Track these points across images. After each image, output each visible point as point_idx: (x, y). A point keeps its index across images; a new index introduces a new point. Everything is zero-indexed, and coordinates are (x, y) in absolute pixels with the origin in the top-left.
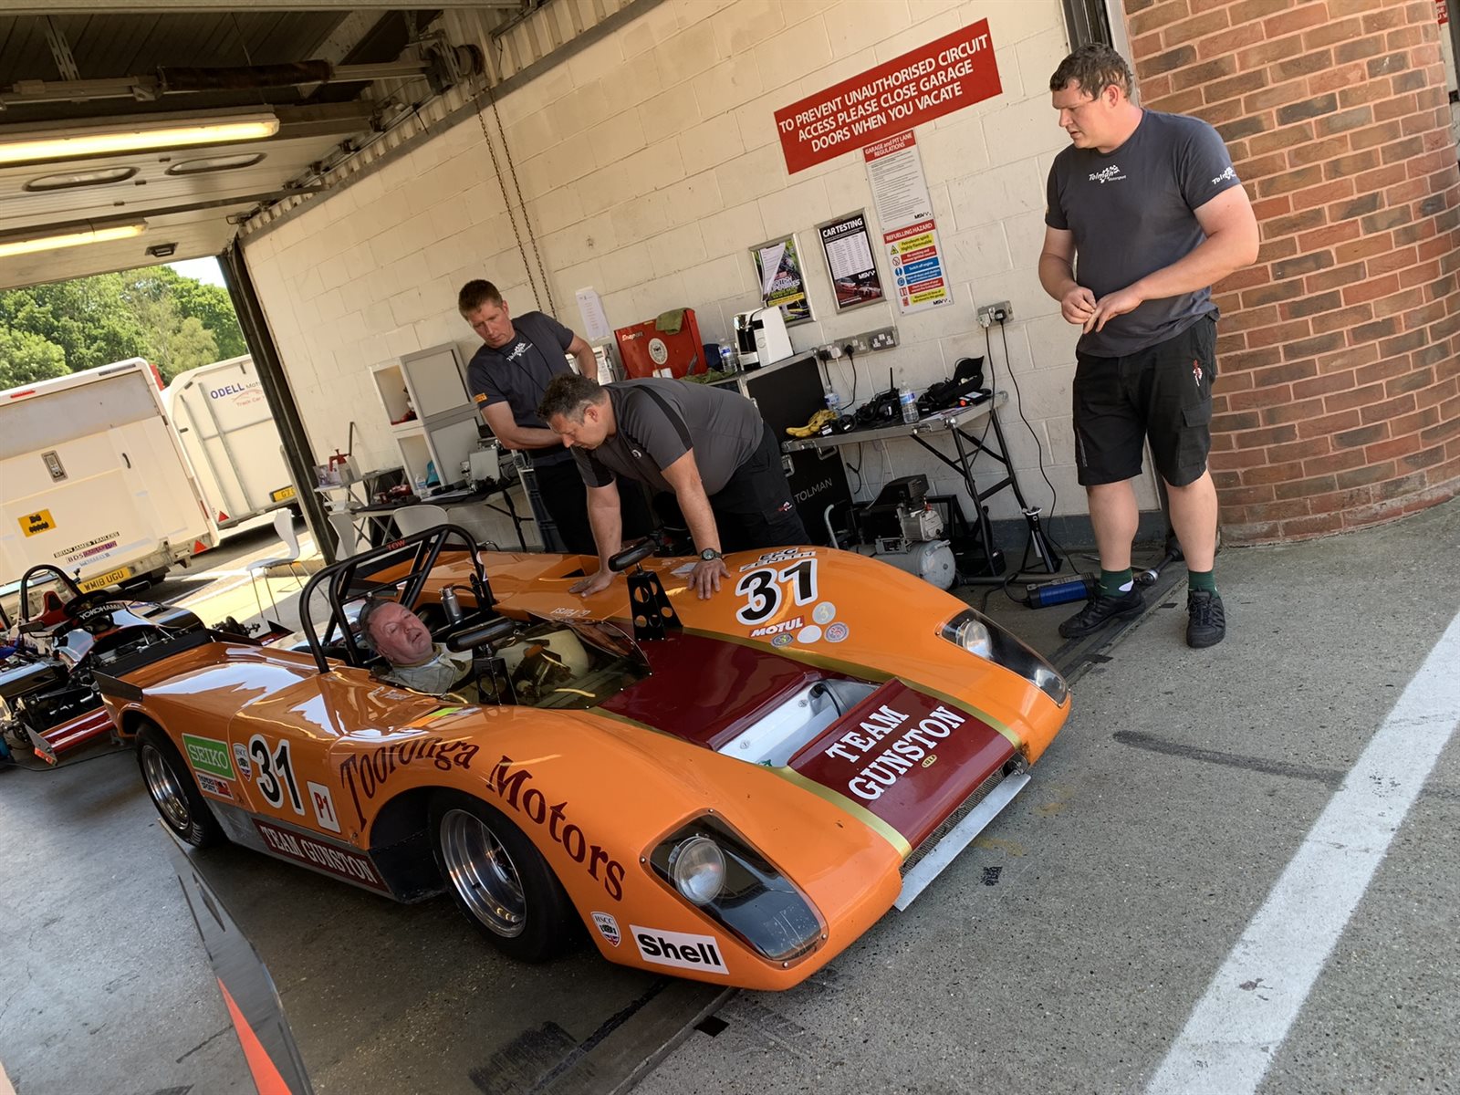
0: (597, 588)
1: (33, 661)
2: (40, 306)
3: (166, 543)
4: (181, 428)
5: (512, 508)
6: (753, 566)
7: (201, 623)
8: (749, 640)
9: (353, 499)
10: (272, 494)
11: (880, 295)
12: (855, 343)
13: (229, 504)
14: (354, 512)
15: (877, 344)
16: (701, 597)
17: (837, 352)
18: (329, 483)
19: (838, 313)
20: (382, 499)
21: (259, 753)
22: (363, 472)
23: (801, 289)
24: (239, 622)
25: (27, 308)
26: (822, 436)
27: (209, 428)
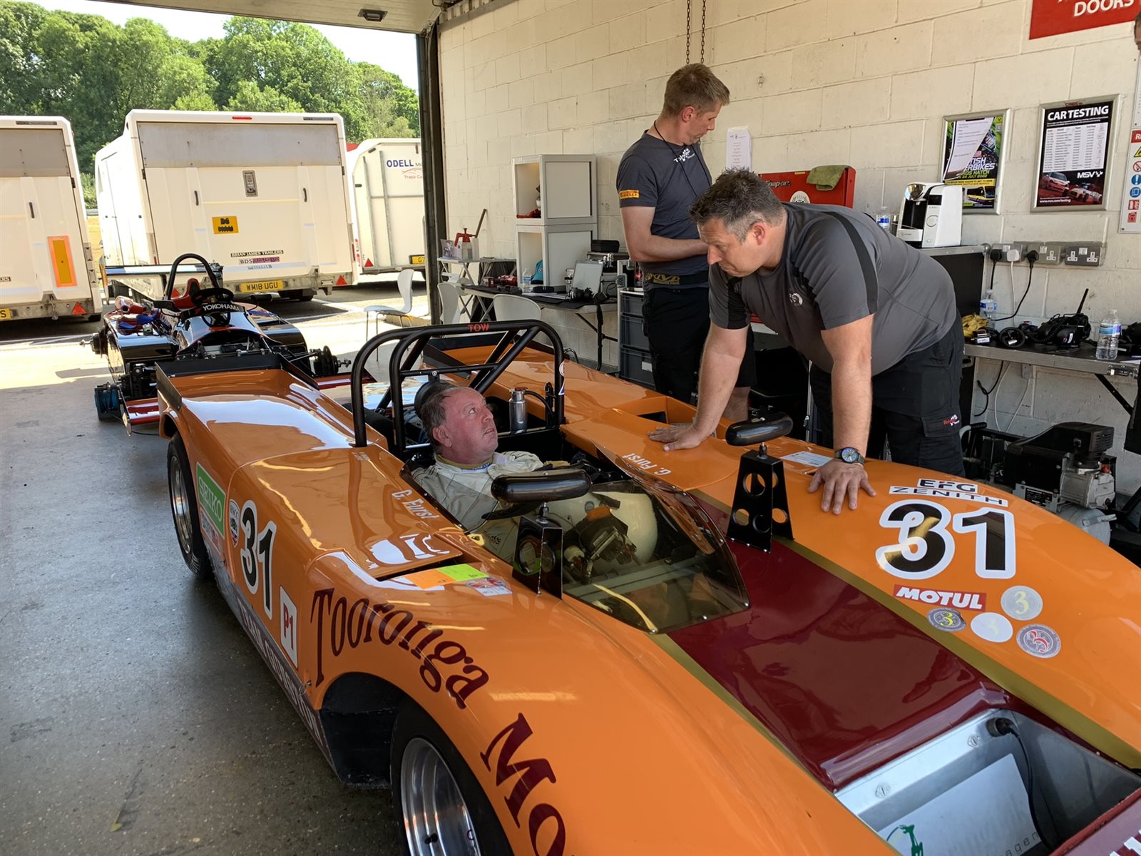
0: (684, 445)
1: (161, 334)
2: (305, 82)
3: (317, 270)
4: (357, 183)
5: (601, 323)
6: (910, 491)
7: (305, 345)
8: (893, 599)
9: (467, 276)
10: (411, 257)
11: (1098, 202)
12: (1043, 250)
13: (376, 255)
14: (464, 287)
15: (1073, 258)
16: (826, 507)
17: (1014, 255)
18: (451, 257)
19: (1032, 212)
20: (490, 282)
21: (248, 522)
22: (481, 256)
23: (994, 174)
24: (334, 353)
25: (295, 81)
26: (975, 343)
27: (378, 190)
